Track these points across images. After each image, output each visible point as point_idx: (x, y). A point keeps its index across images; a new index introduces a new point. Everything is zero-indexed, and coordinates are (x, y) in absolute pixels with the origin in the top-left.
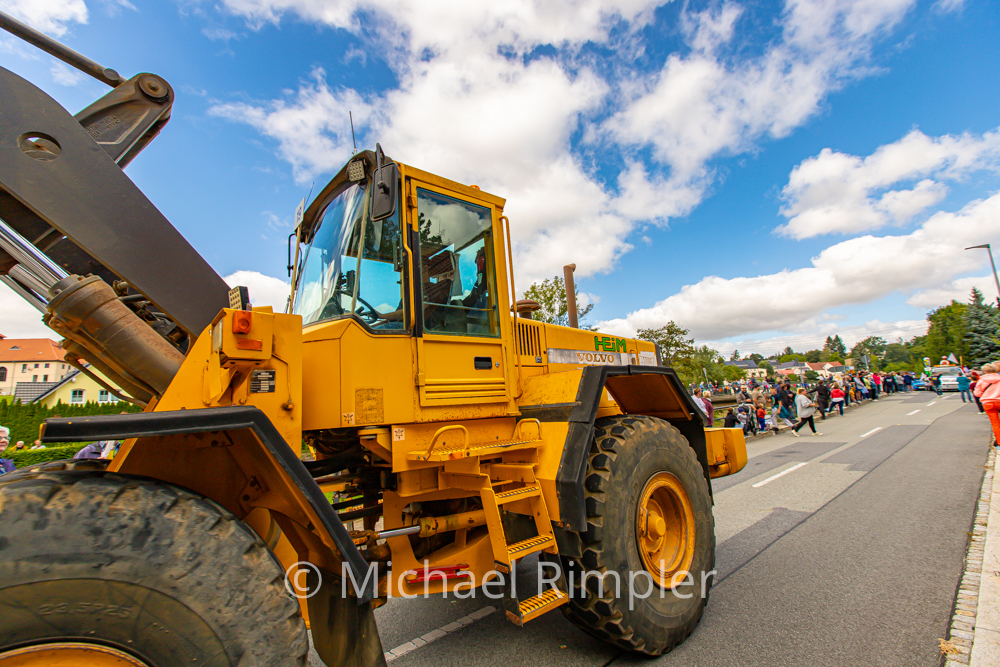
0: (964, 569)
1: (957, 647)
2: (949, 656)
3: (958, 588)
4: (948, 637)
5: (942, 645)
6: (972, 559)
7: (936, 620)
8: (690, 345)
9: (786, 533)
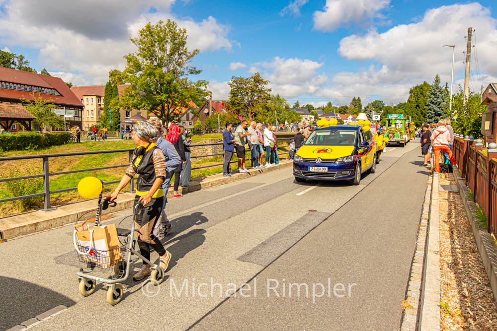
0: (416, 249)
1: (411, 304)
2: (406, 311)
3: (412, 262)
4: (406, 298)
5: (403, 303)
6: (421, 243)
7: (400, 286)
8: (269, 93)
9: (314, 228)
